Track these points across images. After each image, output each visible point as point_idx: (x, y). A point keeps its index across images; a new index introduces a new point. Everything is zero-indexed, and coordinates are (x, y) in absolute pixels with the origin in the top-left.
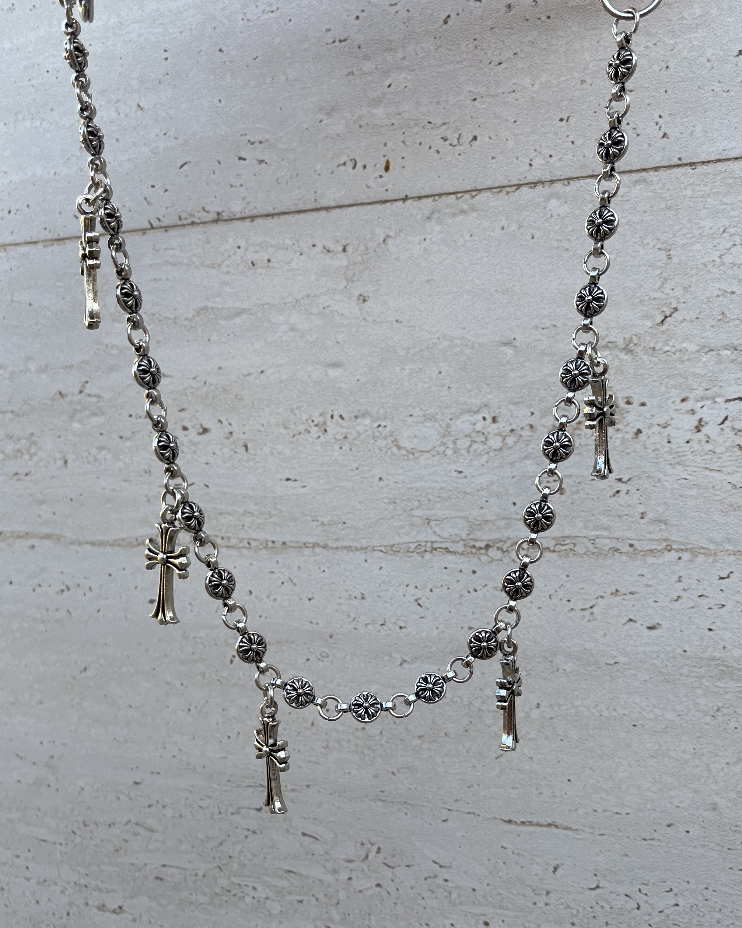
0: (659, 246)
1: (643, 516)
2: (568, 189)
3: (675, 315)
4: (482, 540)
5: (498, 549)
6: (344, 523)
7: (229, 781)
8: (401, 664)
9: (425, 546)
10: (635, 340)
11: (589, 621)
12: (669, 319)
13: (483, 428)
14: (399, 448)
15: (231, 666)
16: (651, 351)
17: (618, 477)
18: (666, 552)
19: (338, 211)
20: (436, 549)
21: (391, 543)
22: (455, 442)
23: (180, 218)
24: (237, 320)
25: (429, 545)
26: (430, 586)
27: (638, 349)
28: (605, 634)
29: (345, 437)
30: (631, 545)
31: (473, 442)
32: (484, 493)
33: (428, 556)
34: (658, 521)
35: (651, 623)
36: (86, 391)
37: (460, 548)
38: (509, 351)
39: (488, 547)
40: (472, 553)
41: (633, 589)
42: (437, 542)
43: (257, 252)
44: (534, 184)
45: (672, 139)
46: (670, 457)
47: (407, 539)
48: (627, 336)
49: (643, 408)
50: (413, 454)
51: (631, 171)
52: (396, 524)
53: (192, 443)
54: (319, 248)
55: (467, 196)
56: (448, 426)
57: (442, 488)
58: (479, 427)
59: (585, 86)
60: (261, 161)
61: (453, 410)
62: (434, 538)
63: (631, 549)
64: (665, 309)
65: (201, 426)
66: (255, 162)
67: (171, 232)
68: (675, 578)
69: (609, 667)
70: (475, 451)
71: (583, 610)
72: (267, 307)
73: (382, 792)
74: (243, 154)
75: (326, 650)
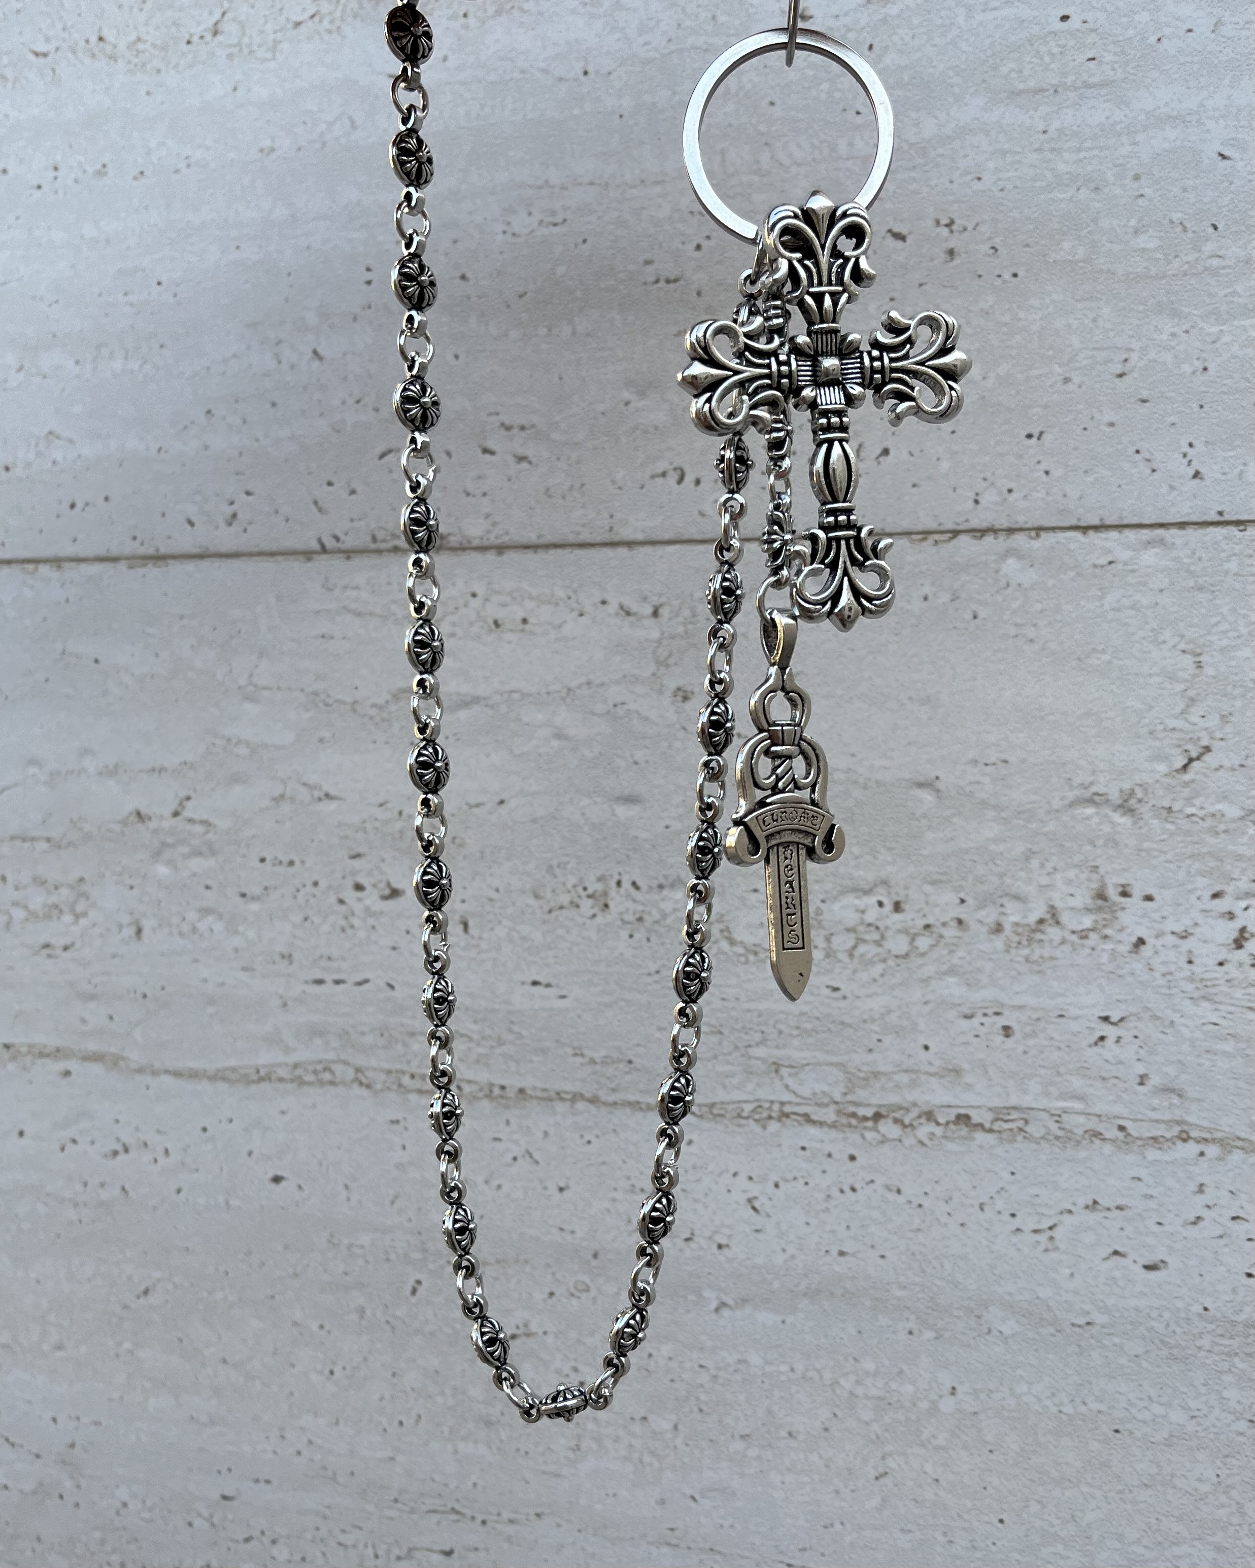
0: (1182, 646)
1: (1142, 1080)
2: (1036, 544)
3: (1207, 757)
4: (869, 1105)
5: (896, 1121)
6: (630, 1062)
7: (396, 1501)
8: (717, 1310)
9: (770, 1108)
10: (1139, 794)
11: (1046, 1250)
12: (1195, 764)
13: (878, 919)
14: (732, 942)
15: (413, 1300)
16: (1164, 813)
17: (1104, 1014)
18: (1179, 1143)
19: (648, 549)
20: (787, 1115)
21: (709, 1101)
22: (828, 939)
23: (374, 539)
24: (463, 714)
25: (776, 1107)
26: (774, 1177)
27: (1144, 809)
28: (1072, 1275)
29: (640, 919)
30: (1122, 1128)
31: (860, 941)
32: (875, 1027)
33: (774, 1126)
34: (1168, 1090)
35: (1150, 1259)
36: (187, 813)
37: (830, 1115)
38: (927, 797)
39: (877, 1117)
40: (850, 1126)
41: (1121, 1201)
42: (790, 1103)
43: (504, 605)
44: (981, 533)
45: (1208, 482)
46: (1190, 987)
47: (738, 1096)
48: (1126, 786)
49: (1149, 904)
50: (756, 953)
52: (720, 1068)
53: (371, 913)
54: (613, 607)
56: (819, 912)
57: (803, 1014)
58: (872, 916)
59: (1070, 387)
60: (521, 459)
61: (828, 886)
62: (786, 1097)
63: (1120, 1135)
64: (1189, 747)
65: (389, 884)
66: (511, 460)
67: (357, 561)
68: (1193, 1187)
69: (1077, 1330)
70: (862, 955)
71: (1036, 1231)
72: (516, 696)
73: (672, 1529)
74: (491, 445)
75: (586, 1279)
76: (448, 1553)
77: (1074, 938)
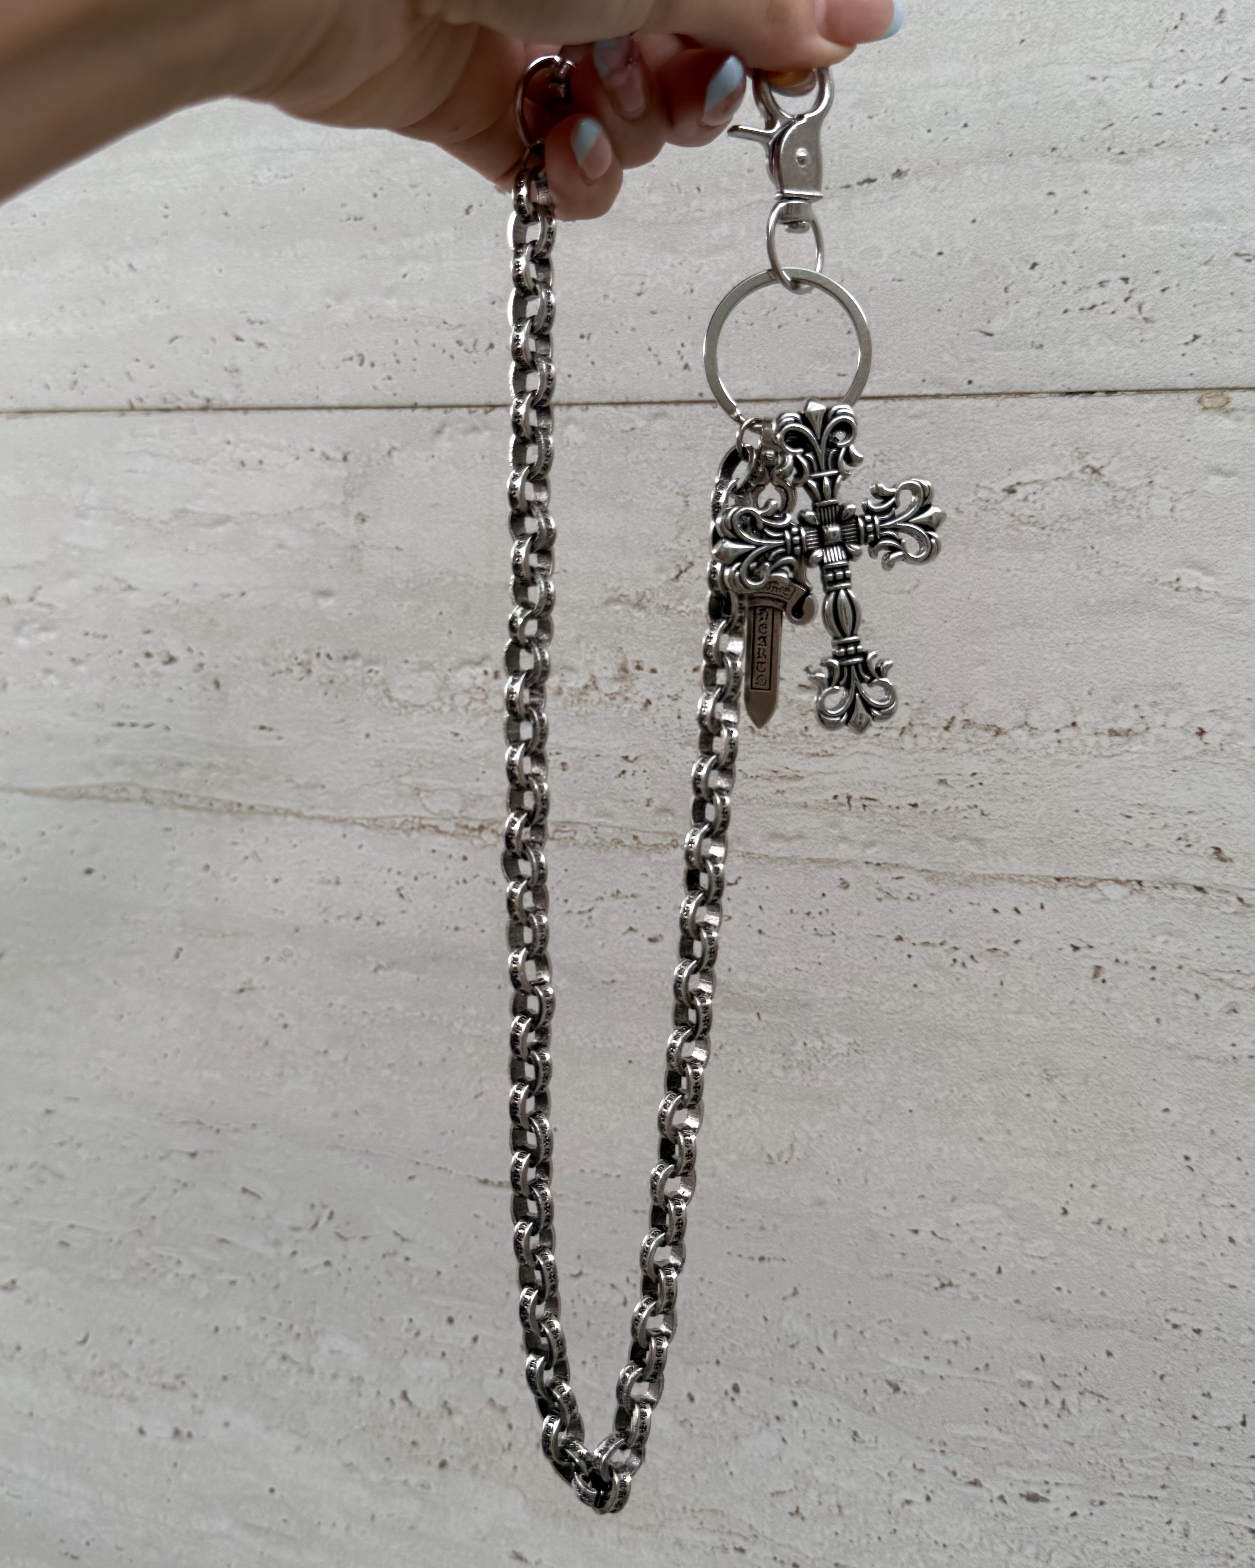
0: (676, 490)
1: (649, 802)
2: (586, 415)
3: (691, 570)
4: (476, 820)
5: (493, 831)
6: (323, 787)
7: (160, 1114)
8: (375, 970)
9: (413, 822)
10: (648, 594)
11: (587, 926)
12: (684, 575)
13: (484, 684)
14: (391, 699)
15: (177, 962)
16: (664, 610)
17: (625, 754)
18: (671, 849)
19: (342, 412)
20: (424, 827)
21: (375, 815)
22: (452, 698)
23: (165, 400)
24: (220, 529)
25: (417, 821)
26: (415, 872)
27: (652, 606)
28: (603, 945)
29: (332, 682)
30: (635, 838)
31: (473, 699)
32: (480, 762)
33: (415, 835)
34: (662, 809)
35: (653, 935)
36: (39, 599)
39: (481, 828)
40: (464, 835)
41: (635, 891)
42: (426, 818)
43: (247, 450)
45: (693, 371)
46: (679, 736)
47: (393, 812)
48: (640, 590)
49: (654, 675)
50: (406, 708)
51: (651, 403)
52: (381, 792)
53: (156, 674)
54: (317, 454)
55: (481, 411)
56: (446, 678)
57: (435, 752)
58: (481, 681)
59: (608, 302)
60: (261, 345)
61: (453, 659)
62: (423, 813)
63: (635, 843)
64: (680, 562)
65: (168, 654)
66: (253, 345)
69: (606, 986)
70: (474, 710)
71: (580, 913)
72: (254, 516)
73: (342, 1136)
74: (241, 334)
75: (291, 947)
76: (193, 1155)
77: (607, 699)
